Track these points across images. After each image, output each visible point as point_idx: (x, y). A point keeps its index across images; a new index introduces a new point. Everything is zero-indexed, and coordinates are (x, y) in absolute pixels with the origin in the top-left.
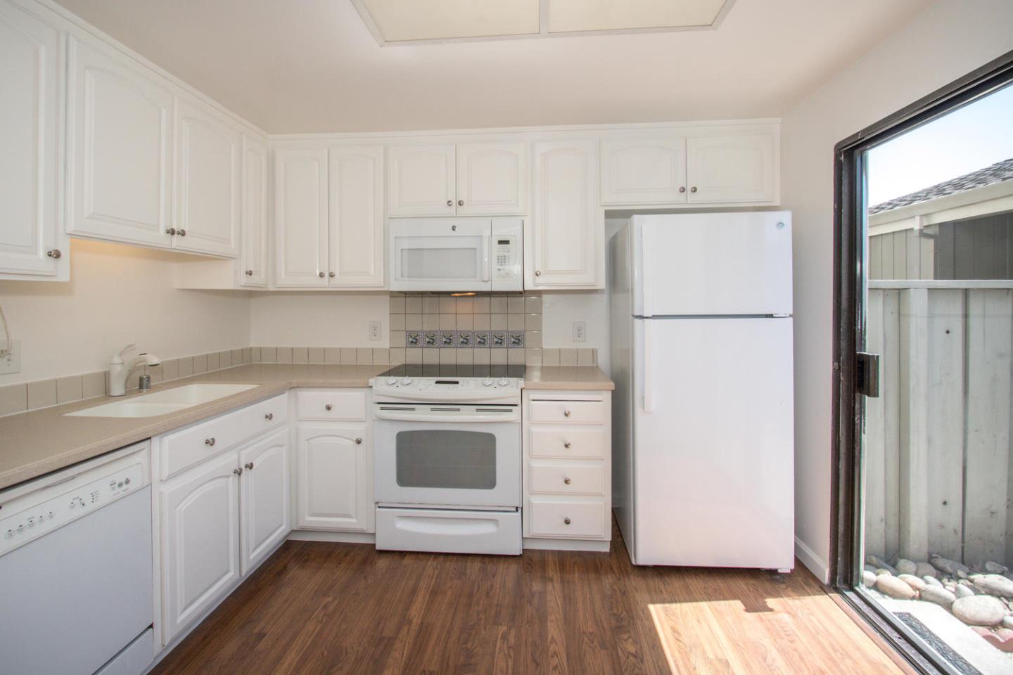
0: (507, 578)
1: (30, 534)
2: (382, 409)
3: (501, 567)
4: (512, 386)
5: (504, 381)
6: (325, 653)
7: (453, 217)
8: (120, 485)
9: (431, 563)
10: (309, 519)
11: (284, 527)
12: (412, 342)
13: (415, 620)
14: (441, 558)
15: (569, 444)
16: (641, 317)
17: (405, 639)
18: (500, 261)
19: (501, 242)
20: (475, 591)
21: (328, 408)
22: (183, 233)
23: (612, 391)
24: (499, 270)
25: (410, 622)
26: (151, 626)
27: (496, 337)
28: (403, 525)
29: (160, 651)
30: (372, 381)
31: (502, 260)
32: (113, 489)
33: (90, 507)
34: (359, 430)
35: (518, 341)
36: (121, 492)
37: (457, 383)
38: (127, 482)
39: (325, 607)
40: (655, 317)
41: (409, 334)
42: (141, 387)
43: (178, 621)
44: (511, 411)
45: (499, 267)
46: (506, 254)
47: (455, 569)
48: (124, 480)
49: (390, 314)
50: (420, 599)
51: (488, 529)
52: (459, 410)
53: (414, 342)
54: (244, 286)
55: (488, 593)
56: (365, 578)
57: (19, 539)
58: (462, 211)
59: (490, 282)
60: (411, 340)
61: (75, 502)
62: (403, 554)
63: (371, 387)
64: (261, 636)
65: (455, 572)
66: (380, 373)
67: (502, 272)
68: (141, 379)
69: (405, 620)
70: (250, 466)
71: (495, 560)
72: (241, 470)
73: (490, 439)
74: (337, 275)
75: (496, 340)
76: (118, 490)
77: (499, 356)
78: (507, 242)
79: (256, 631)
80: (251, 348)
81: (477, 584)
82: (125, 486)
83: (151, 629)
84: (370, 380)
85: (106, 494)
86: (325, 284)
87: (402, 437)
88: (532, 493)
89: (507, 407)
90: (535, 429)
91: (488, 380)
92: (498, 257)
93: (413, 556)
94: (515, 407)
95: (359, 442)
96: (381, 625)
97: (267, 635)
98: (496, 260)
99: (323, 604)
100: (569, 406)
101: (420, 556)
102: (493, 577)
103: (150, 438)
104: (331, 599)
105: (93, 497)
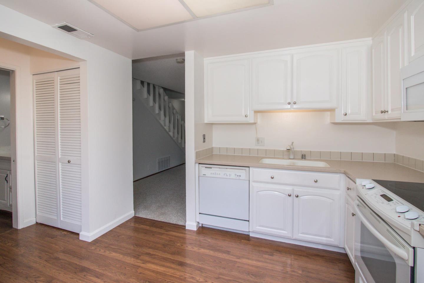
1: (214, 176)
8: (238, 176)
11: (332, 239)
22: (294, 103)
29: (251, 231)
30: (358, 180)
33: (228, 177)
36: (238, 178)
37: (391, 200)
38: (240, 176)
42: (302, 158)
43: (257, 227)
54: (344, 121)
61: (225, 174)
63: (356, 183)
68: (303, 155)
70: (297, 196)
83: (248, 222)
85: (233, 176)
103: (249, 167)
104: (300, 272)
105: (230, 175)
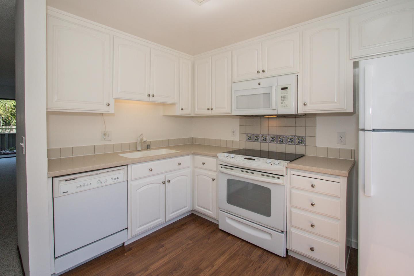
0: (270, 266)
1: (83, 189)
2: (222, 167)
3: (271, 258)
4: (281, 165)
5: (277, 161)
6: (176, 263)
7: (261, 78)
8: (115, 179)
9: (239, 243)
10: (197, 207)
11: (187, 207)
12: (248, 139)
13: (215, 267)
14: (244, 243)
15: (314, 204)
16: (364, 130)
17: (206, 273)
18: (282, 98)
19: (283, 89)
20: (250, 266)
21: (203, 164)
22: (153, 96)
23: (347, 177)
24: (282, 103)
25: (213, 266)
26: (127, 228)
27: (289, 139)
28: (229, 221)
29: (130, 238)
30: (219, 155)
31: (283, 98)
32: (112, 180)
33: (104, 184)
34: (214, 175)
35: (301, 142)
36: (115, 181)
37: (254, 160)
38: (118, 178)
39: (188, 245)
40: (373, 130)
41: (247, 135)
42: (147, 148)
43: (137, 230)
44: (279, 178)
45: (282, 102)
46: (285, 95)
47: (247, 250)
48: (116, 178)
49: (240, 126)
50: (223, 258)
51: (267, 237)
52: (253, 173)
53: (249, 139)
54: (180, 114)
55: (255, 270)
56: (209, 239)
57: (80, 189)
58: (265, 75)
59: (277, 110)
60: (248, 138)
61: (98, 181)
62: (229, 234)
63: (218, 157)
64: (163, 246)
65: (246, 252)
66: (226, 151)
67: (283, 104)
68: (147, 146)
69: (212, 265)
70: (169, 181)
71: (270, 254)
72: (165, 182)
73: (268, 191)
74: (214, 109)
75: (289, 140)
76: (114, 180)
77: (291, 149)
78: (286, 88)
79: (162, 244)
80: (192, 138)
81: (253, 262)
82: (117, 180)
83: (127, 230)
84: (218, 154)
85: (110, 181)
86: (210, 113)
87: (229, 181)
88: (292, 226)
89: (278, 176)
90: (294, 191)
91: (269, 160)
92: (281, 96)
93: (233, 237)
94: (282, 177)
95: (213, 180)
96: (201, 262)
97: (164, 247)
98: (280, 99)
99: (188, 243)
100: (315, 182)
101: (236, 238)
102: (264, 262)
103: (127, 165)
104: (191, 242)
105: (105, 181)
